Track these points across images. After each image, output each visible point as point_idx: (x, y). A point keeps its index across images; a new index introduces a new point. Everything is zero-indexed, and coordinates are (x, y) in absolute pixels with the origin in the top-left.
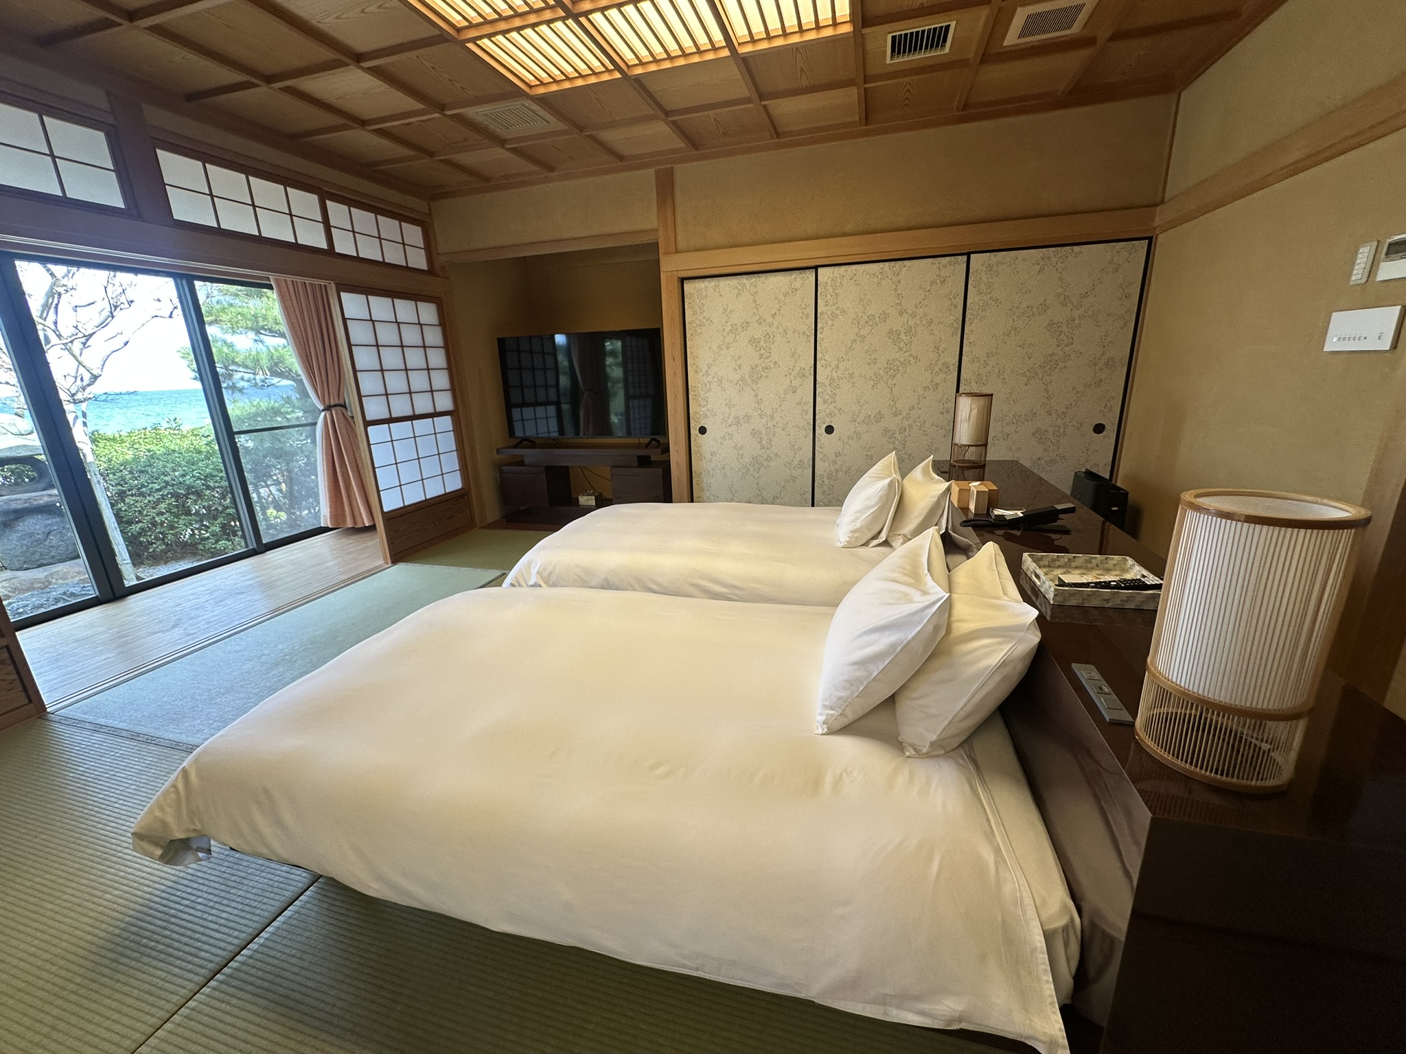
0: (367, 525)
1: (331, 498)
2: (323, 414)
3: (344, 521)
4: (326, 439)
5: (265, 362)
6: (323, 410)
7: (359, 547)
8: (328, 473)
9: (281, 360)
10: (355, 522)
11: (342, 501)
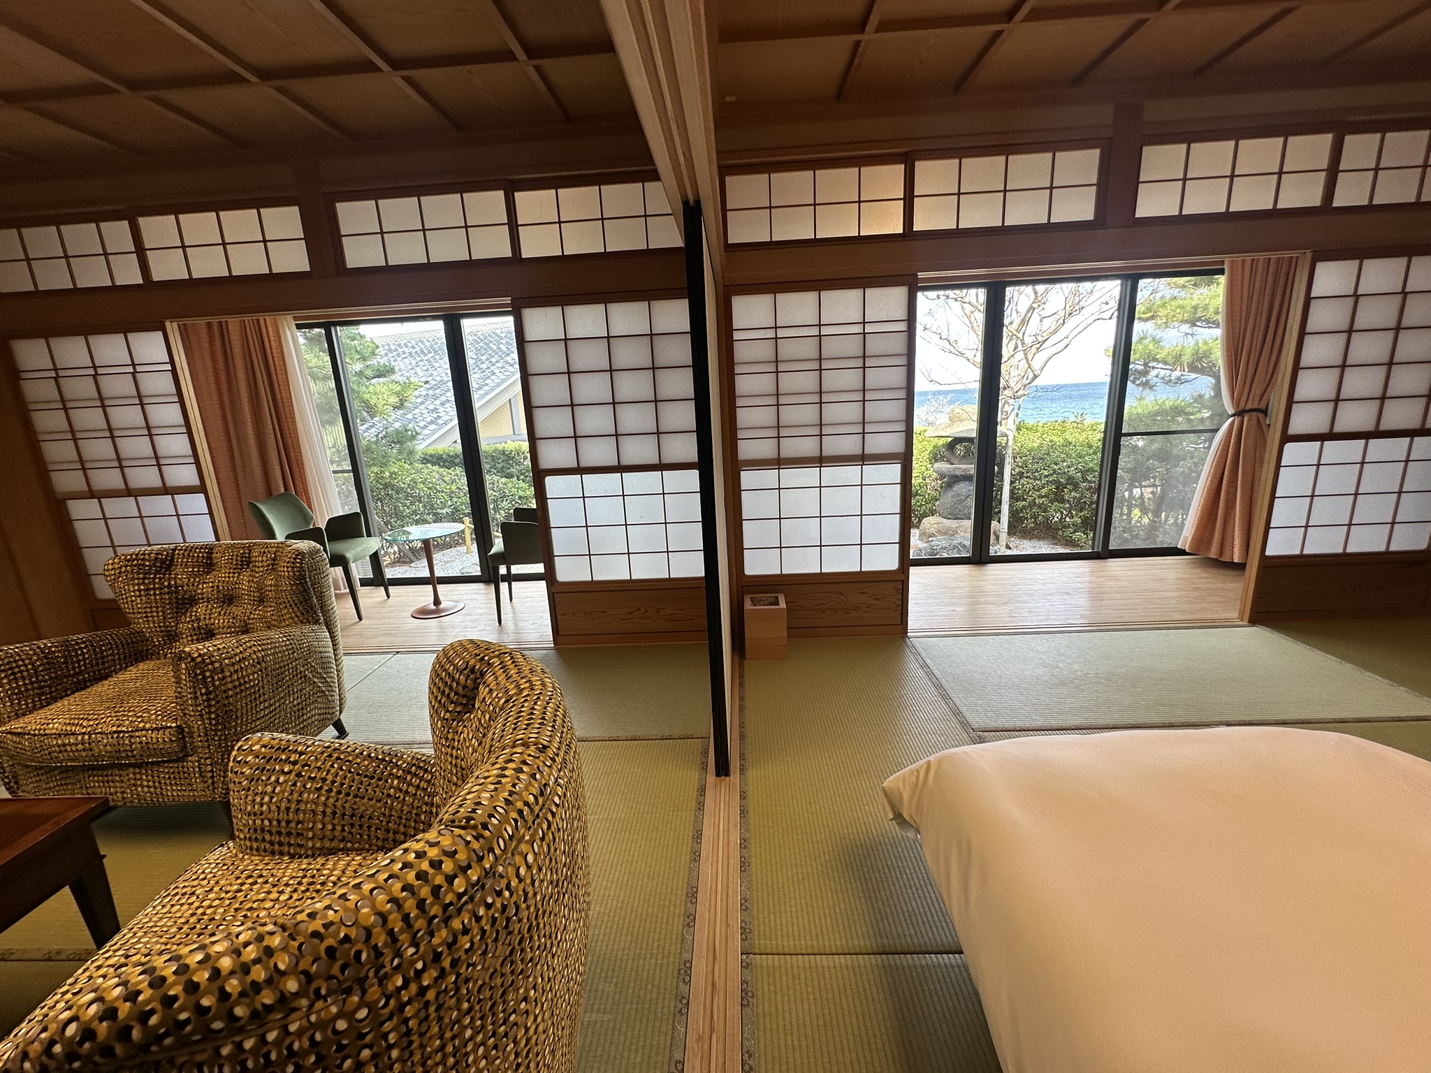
0: (1236, 561)
1: (1201, 519)
2: (1231, 419)
3: (1208, 549)
4: (1222, 450)
5: (1187, 358)
6: (1232, 416)
7: (1213, 586)
8: (1209, 489)
9: (1207, 354)
10: (1221, 553)
11: (1215, 525)
